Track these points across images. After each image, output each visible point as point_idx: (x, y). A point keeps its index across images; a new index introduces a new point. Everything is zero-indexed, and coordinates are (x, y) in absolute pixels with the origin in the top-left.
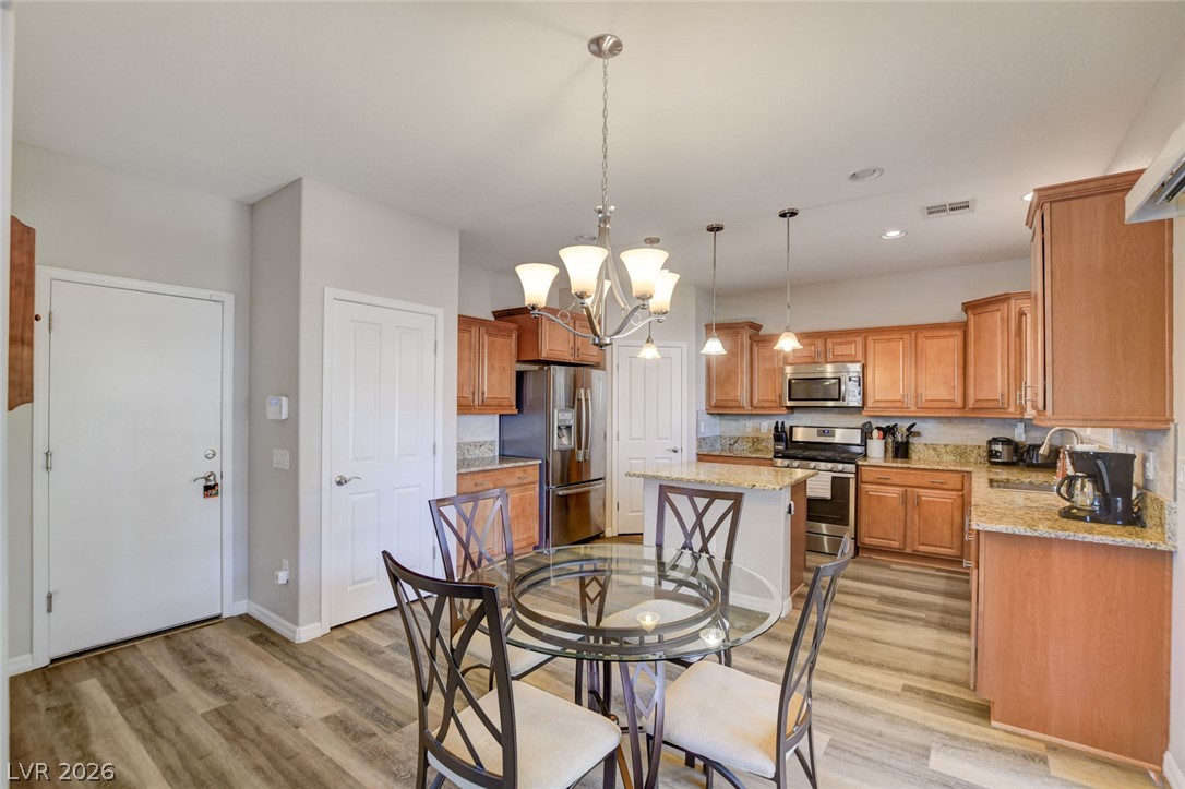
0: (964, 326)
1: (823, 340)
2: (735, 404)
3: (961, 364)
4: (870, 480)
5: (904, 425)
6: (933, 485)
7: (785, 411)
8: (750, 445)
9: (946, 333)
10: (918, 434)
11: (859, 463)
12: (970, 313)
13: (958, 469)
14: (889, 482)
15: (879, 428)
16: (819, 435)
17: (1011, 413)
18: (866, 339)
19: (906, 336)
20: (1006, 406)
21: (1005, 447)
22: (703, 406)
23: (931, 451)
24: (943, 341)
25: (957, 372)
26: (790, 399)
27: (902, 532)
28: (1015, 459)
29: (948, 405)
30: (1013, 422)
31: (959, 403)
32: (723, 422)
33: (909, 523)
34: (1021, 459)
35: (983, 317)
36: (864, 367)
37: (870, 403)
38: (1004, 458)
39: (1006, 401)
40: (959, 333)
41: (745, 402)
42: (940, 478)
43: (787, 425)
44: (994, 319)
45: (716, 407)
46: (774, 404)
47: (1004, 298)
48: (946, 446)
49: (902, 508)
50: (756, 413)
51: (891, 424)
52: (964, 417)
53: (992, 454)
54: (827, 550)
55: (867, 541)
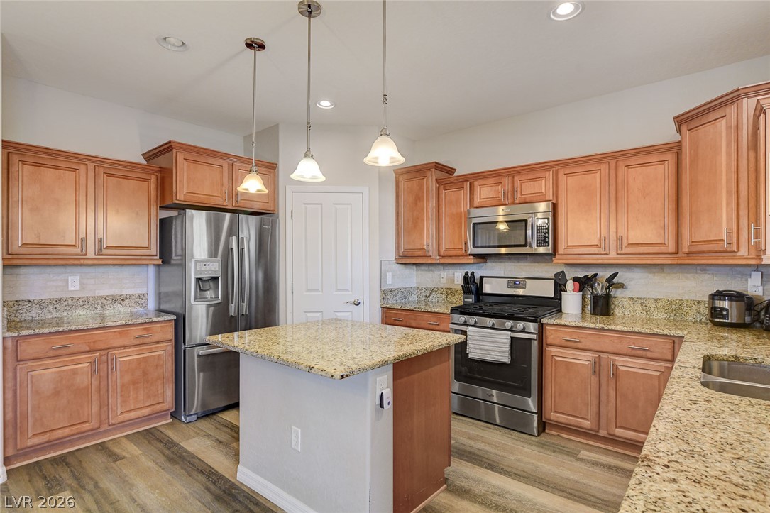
0: (677, 148)
1: (510, 178)
2: (420, 253)
3: (674, 198)
4: (556, 342)
5: (604, 274)
6: (634, 352)
7: (471, 259)
8: (444, 297)
9: (654, 158)
10: (621, 286)
11: (544, 321)
12: (684, 128)
13: (666, 332)
14: (579, 345)
15: (575, 279)
16: (510, 286)
17: (742, 258)
18: (557, 173)
19: (604, 167)
20: (734, 248)
21: (734, 303)
22: (392, 256)
23: (638, 307)
24: (649, 169)
25: (668, 207)
26: (474, 246)
27: (595, 409)
28: (748, 319)
29: (655, 249)
30: (744, 269)
31: (672, 248)
32: (420, 272)
33: (603, 398)
34: (757, 319)
35: (701, 130)
36: (554, 207)
37: (561, 250)
38: (733, 318)
39: (734, 240)
40: (671, 158)
41: (432, 250)
42: (643, 343)
43: (477, 276)
44: (719, 130)
45: (404, 256)
46: (460, 253)
47: (733, 98)
48: (656, 300)
49: (594, 379)
50: (446, 261)
51: (590, 274)
52: (677, 264)
53: (715, 313)
54: (498, 422)
55: (554, 416)
